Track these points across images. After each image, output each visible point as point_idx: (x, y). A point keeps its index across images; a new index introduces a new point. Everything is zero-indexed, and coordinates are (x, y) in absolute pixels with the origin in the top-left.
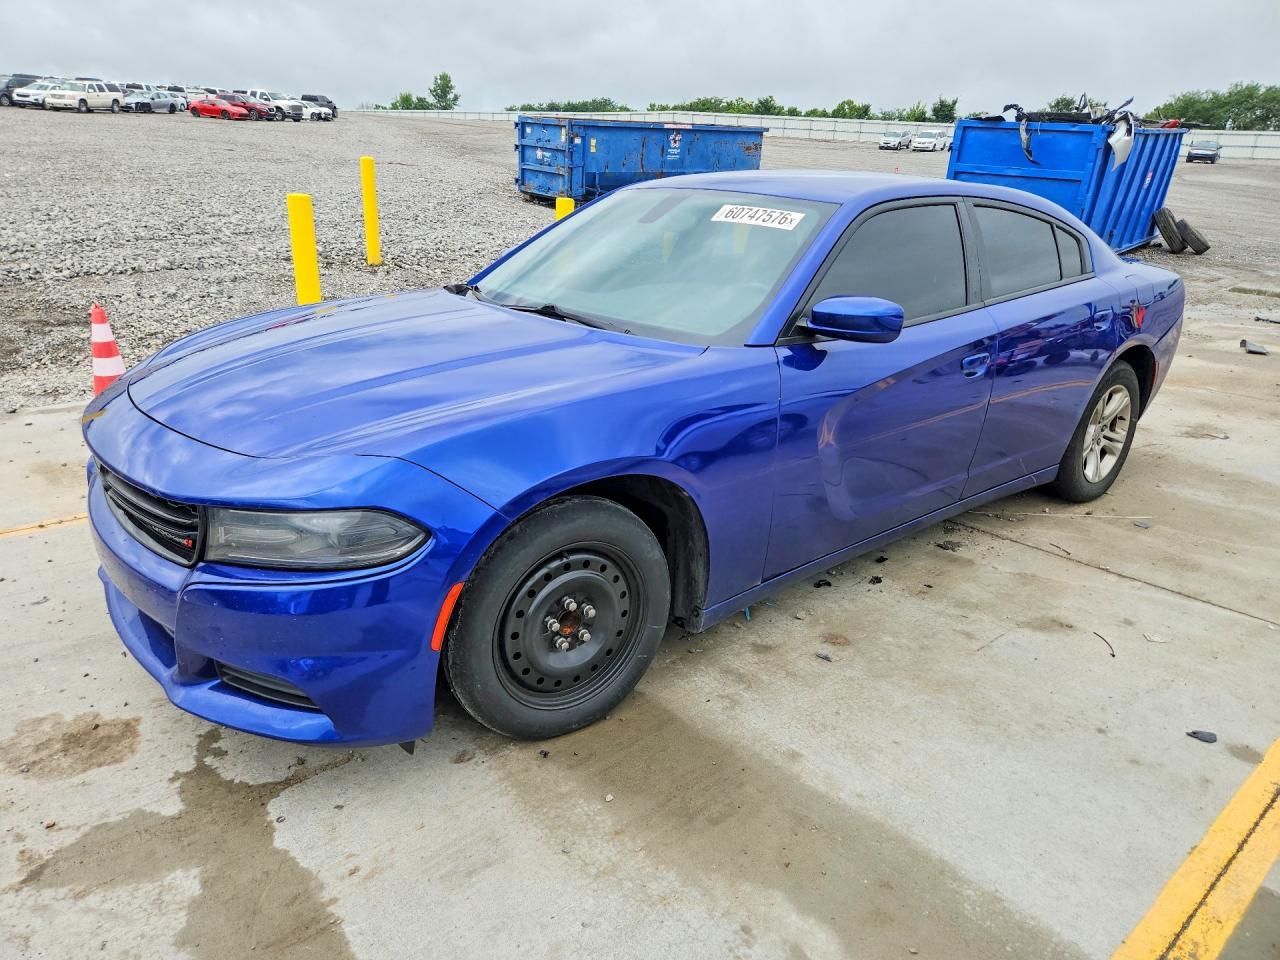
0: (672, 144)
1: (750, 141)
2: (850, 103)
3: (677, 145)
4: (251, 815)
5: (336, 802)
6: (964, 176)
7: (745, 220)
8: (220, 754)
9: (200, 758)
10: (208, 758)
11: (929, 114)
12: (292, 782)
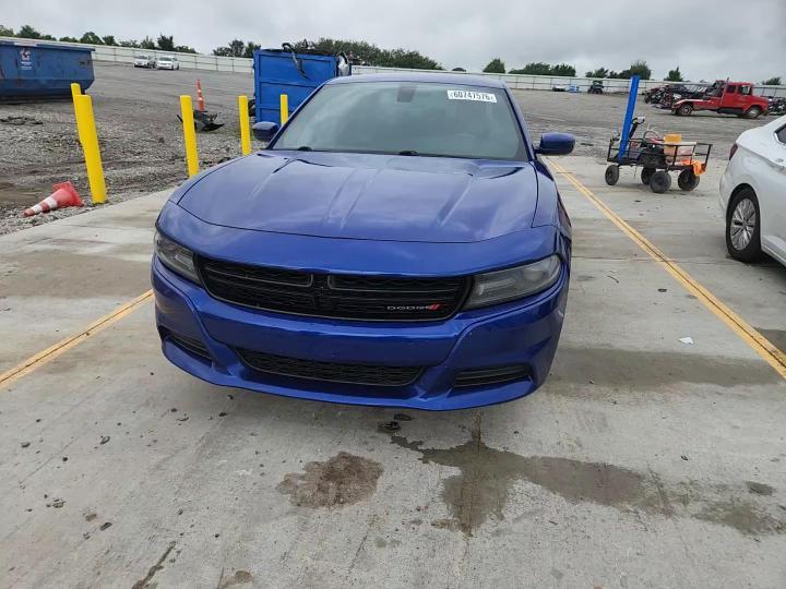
0: (24, 58)
1: (83, 57)
2: (92, 34)
3: (28, 58)
4: (492, 454)
5: (511, 432)
6: (266, 85)
7: (468, 98)
8: (421, 443)
9: (417, 449)
10: (420, 448)
11: (156, 45)
12: (477, 435)
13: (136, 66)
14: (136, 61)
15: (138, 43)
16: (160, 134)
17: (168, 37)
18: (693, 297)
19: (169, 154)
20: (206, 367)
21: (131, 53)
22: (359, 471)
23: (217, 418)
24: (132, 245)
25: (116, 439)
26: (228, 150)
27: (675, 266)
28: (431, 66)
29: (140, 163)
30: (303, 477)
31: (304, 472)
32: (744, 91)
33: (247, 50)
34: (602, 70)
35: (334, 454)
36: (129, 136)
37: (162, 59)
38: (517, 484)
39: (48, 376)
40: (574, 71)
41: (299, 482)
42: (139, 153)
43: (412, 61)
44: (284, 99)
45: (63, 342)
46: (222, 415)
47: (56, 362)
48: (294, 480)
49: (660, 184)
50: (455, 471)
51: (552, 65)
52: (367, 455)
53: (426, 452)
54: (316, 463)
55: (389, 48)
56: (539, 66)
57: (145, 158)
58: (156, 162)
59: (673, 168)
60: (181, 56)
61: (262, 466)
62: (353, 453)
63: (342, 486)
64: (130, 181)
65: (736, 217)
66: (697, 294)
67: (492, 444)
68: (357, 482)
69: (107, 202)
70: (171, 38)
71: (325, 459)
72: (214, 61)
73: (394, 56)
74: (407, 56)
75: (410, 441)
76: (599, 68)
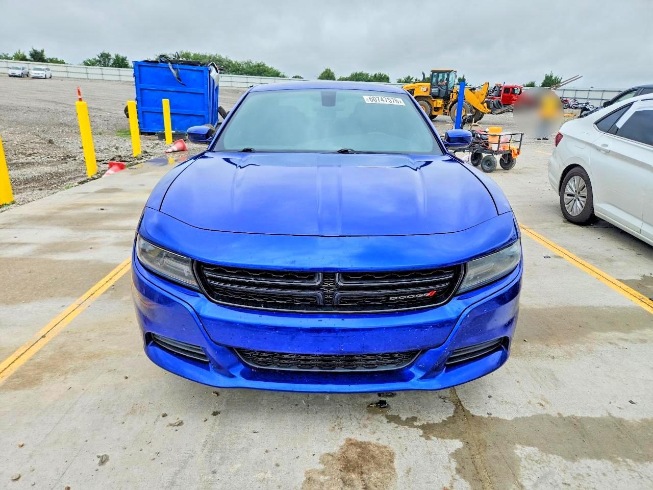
4: (479, 421)
5: (485, 397)
6: (146, 91)
7: (381, 102)
8: (414, 419)
9: (413, 426)
10: (415, 424)
11: (28, 57)
12: (458, 404)
13: (10, 76)
14: (10, 72)
15: (10, 55)
16: (48, 137)
17: (39, 50)
18: (559, 257)
19: (60, 153)
20: (205, 371)
21: (5, 65)
22: (373, 457)
23: (212, 419)
24: (56, 244)
25: (115, 457)
26: (117, 148)
27: (531, 231)
28: (277, 75)
29: (33, 164)
30: (323, 473)
31: (322, 467)
32: (516, 92)
33: (115, 62)
34: (409, 77)
35: (342, 442)
36: (18, 139)
37: (34, 69)
38: (517, 449)
39: (14, 393)
40: (388, 78)
41: (322, 478)
42: (30, 155)
43: (260, 71)
44: (166, 103)
45: (18, 353)
46: (215, 414)
47: (17, 375)
48: (315, 477)
49: (489, 165)
50: (457, 444)
51: (372, 73)
52: (372, 439)
53: (423, 427)
54: (329, 454)
55: (240, 60)
56: (361, 74)
57: (38, 158)
58: (49, 162)
59: (497, 153)
60: (53, 67)
61: (277, 465)
62: (360, 439)
63: (364, 476)
64: (27, 181)
65: (568, 190)
66: (562, 255)
67: (476, 411)
68: (376, 469)
69: (13, 203)
70: (43, 51)
71: (336, 450)
72: (84, 71)
73: (244, 66)
74: (255, 66)
75: (404, 418)
76: (407, 76)
